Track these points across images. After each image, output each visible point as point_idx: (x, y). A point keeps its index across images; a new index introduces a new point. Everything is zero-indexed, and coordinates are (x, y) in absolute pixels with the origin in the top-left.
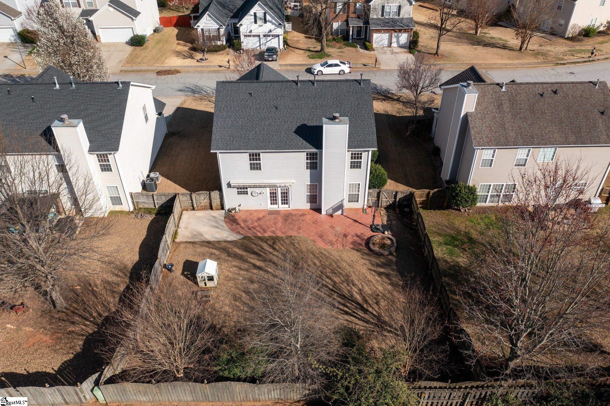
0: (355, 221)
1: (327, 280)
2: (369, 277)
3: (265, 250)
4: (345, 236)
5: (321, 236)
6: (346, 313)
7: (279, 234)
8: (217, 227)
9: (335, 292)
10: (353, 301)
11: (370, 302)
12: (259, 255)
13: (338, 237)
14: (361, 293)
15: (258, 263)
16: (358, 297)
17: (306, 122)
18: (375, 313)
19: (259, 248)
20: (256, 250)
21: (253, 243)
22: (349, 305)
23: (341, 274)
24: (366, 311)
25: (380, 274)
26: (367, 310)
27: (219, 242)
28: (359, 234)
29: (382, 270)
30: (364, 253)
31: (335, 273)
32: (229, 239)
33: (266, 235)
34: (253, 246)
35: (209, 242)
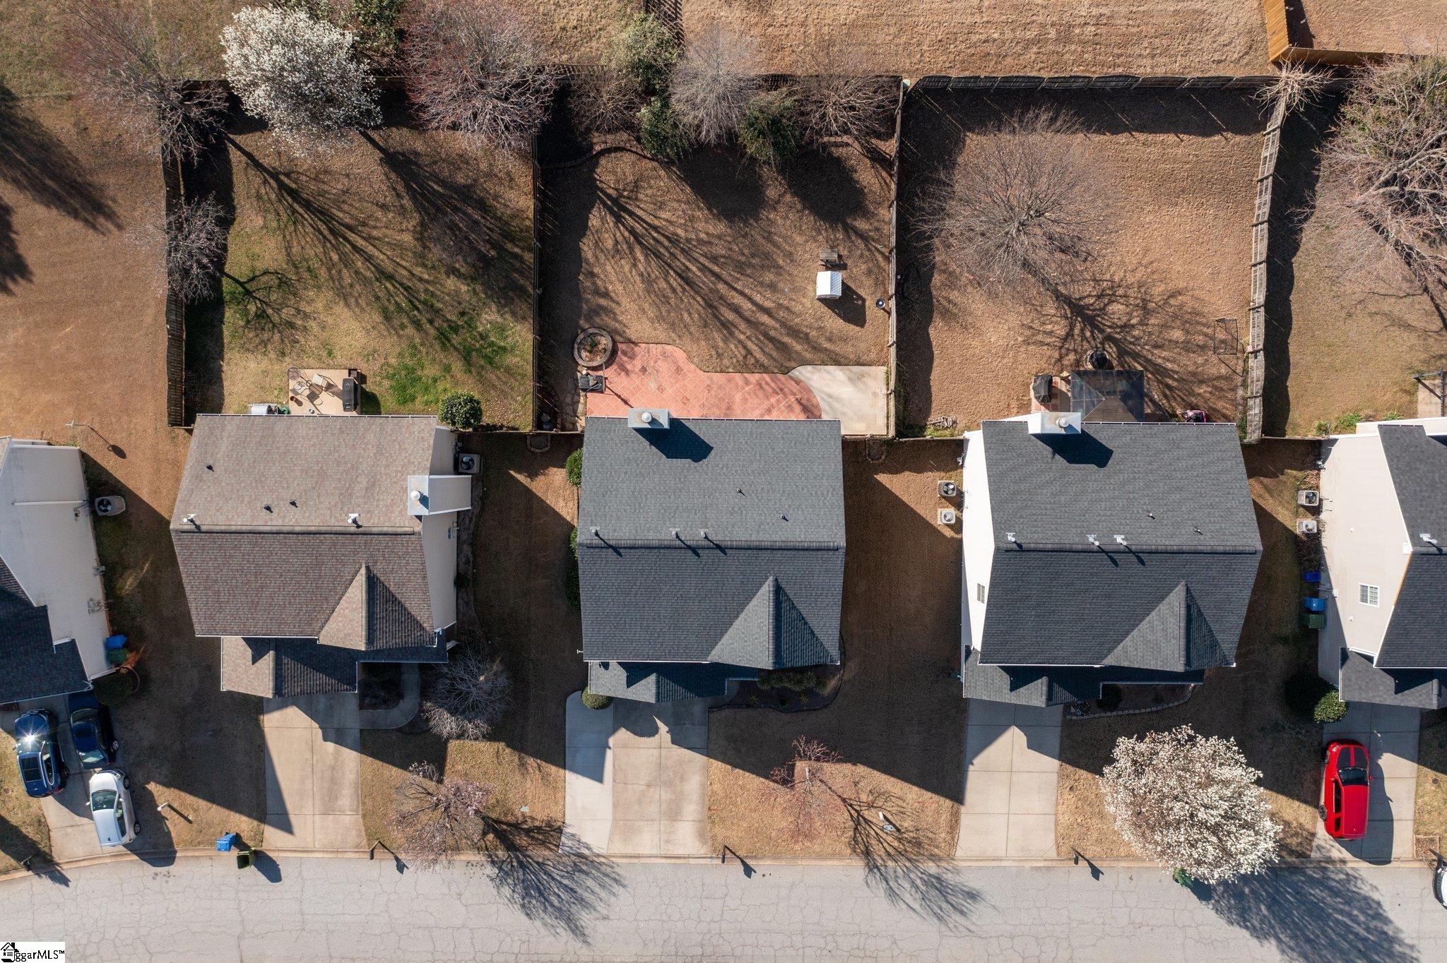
0: (626, 402)
1: (675, 284)
2: (620, 288)
3: (757, 345)
4: (644, 370)
5: (678, 370)
6: (656, 228)
7: (738, 378)
8: (830, 396)
9: (666, 263)
10: (647, 247)
11: (625, 247)
12: (767, 336)
13: (654, 367)
14: (635, 260)
15: (765, 318)
16: (639, 254)
17: (694, 464)
18: (622, 228)
19: (767, 350)
20: (770, 345)
21: (774, 360)
22: (652, 241)
23: (657, 296)
24: (632, 231)
25: (606, 295)
26: (630, 232)
27: (824, 363)
28: (623, 373)
29: (603, 302)
30: (620, 335)
31: (664, 296)
32: (809, 368)
33: (757, 376)
34: (774, 354)
35: (837, 363)
